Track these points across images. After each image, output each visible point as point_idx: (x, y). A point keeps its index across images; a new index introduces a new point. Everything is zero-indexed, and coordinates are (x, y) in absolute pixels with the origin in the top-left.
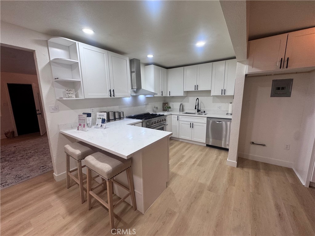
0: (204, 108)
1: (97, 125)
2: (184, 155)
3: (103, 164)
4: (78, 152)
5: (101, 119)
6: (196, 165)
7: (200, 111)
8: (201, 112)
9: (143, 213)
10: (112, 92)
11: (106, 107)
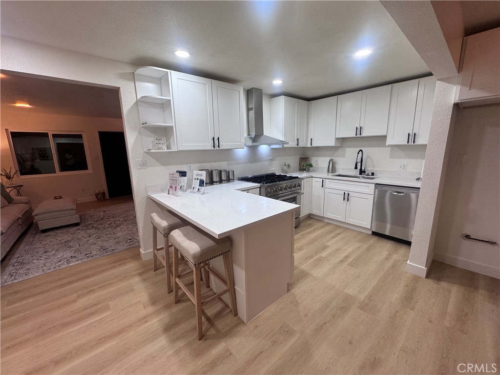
0: (374, 167)
1: (193, 188)
2: (327, 244)
3: (191, 242)
4: (164, 224)
5: (199, 181)
6: (345, 264)
7: (364, 172)
8: (366, 173)
9: (245, 322)
10: (216, 141)
11: (208, 164)
